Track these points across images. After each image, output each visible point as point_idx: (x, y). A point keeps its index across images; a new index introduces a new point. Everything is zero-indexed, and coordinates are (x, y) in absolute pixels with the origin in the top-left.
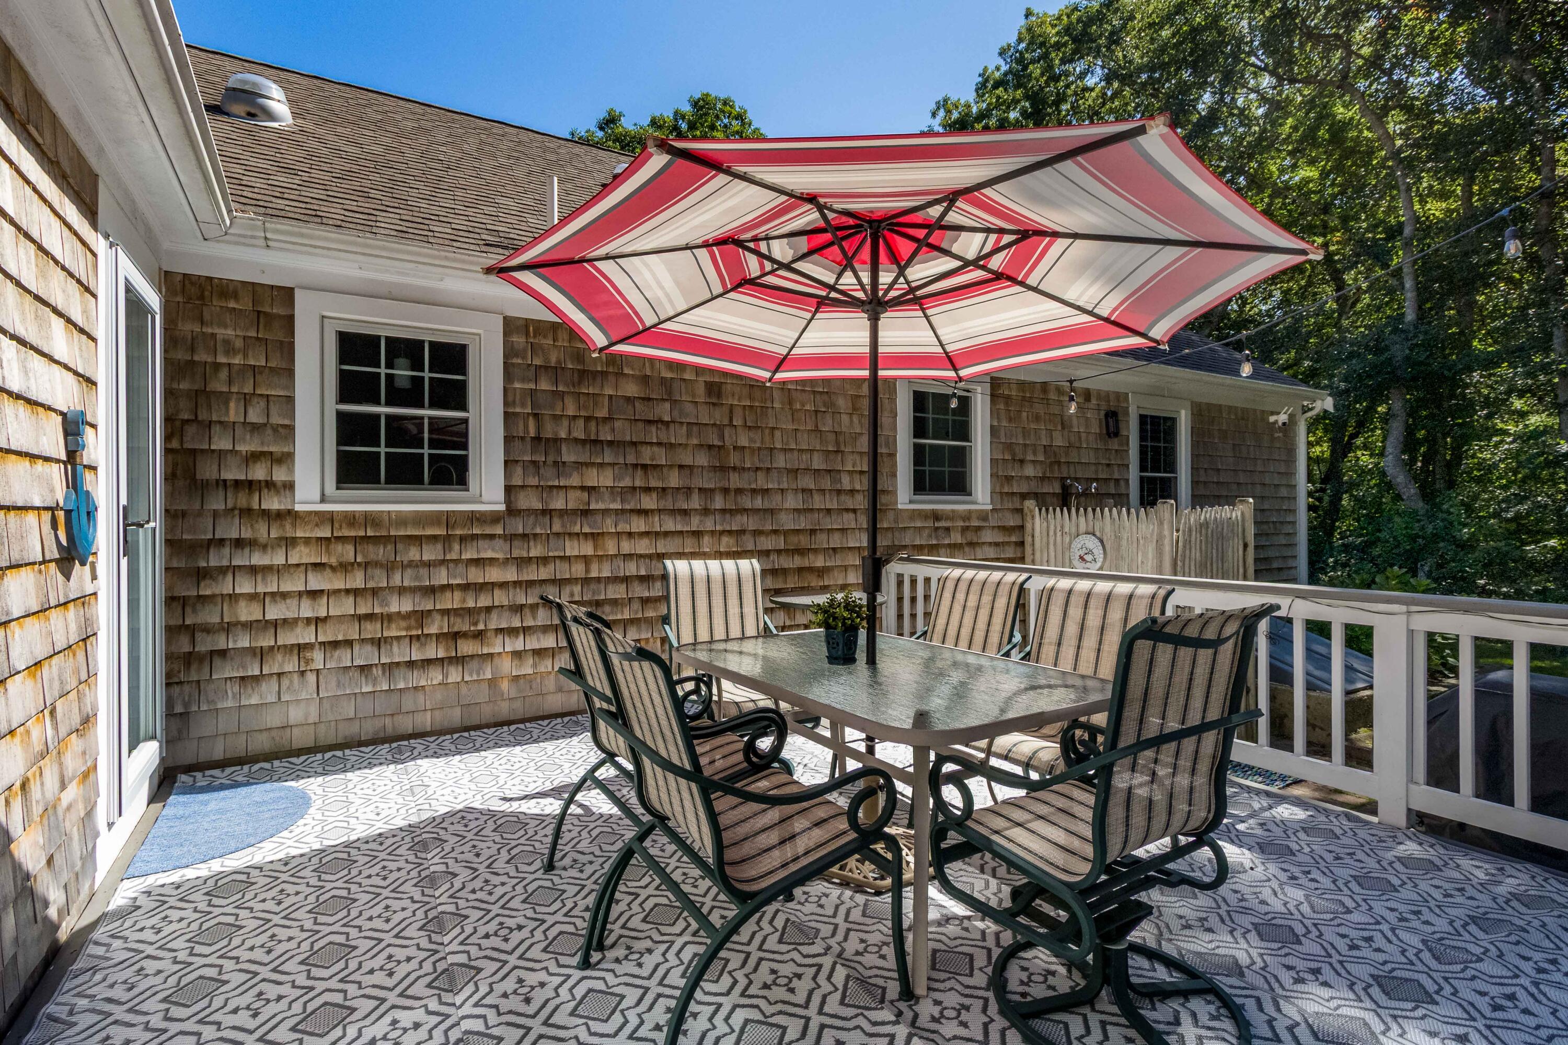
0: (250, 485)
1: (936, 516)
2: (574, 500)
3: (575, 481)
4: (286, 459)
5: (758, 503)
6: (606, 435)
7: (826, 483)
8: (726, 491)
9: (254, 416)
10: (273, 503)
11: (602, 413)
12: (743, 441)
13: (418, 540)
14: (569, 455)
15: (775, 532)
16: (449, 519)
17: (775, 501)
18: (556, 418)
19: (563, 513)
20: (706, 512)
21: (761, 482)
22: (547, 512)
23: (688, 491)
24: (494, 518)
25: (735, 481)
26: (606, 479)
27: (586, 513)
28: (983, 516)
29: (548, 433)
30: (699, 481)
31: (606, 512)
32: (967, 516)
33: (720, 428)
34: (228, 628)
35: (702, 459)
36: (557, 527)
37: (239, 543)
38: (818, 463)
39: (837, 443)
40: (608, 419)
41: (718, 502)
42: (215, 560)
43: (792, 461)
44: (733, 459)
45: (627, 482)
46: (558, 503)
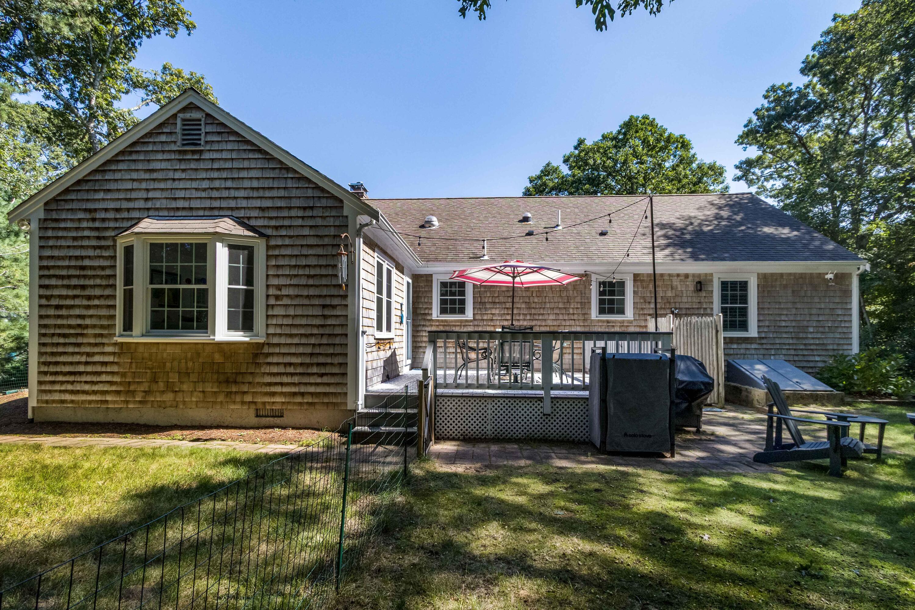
0: (425, 314)
1: (608, 322)
2: (489, 317)
3: (489, 312)
4: (431, 309)
5: (541, 317)
6: (497, 301)
7: (564, 311)
8: (531, 314)
9: (426, 301)
10: (429, 318)
11: (497, 295)
12: (536, 300)
13: (455, 326)
14: (488, 306)
15: (546, 326)
16: (461, 321)
17: (546, 317)
18: (485, 297)
19: (486, 320)
20: (524, 320)
21: (542, 311)
22: (483, 320)
23: (520, 314)
24: (471, 321)
25: (533, 311)
26: (497, 312)
27: (492, 320)
28: (630, 322)
29: (483, 301)
30: (522, 312)
31: (497, 320)
32: (623, 322)
33: (529, 297)
34: (422, 342)
35: (523, 306)
36: (485, 323)
37: (423, 325)
38: (561, 305)
39: (568, 299)
40: (498, 296)
41: (528, 317)
42: (420, 328)
43: (552, 305)
44: (533, 305)
45: (502, 312)
46: (485, 318)
